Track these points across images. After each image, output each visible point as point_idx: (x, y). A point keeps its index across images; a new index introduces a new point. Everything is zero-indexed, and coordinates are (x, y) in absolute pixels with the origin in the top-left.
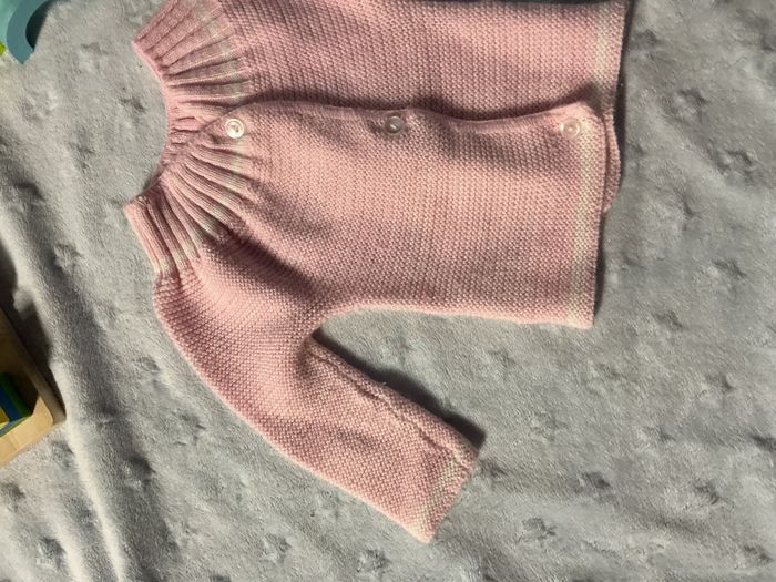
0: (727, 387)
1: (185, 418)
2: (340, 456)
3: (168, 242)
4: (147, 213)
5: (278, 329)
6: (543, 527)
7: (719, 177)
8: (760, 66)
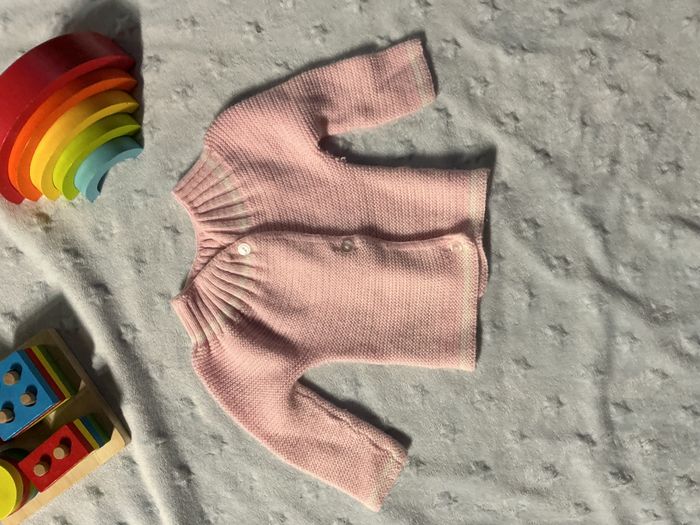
0: (560, 404)
1: (214, 437)
2: (319, 459)
3: (201, 323)
4: (188, 306)
5: (276, 378)
6: (450, 497)
7: (550, 273)
8: (573, 204)
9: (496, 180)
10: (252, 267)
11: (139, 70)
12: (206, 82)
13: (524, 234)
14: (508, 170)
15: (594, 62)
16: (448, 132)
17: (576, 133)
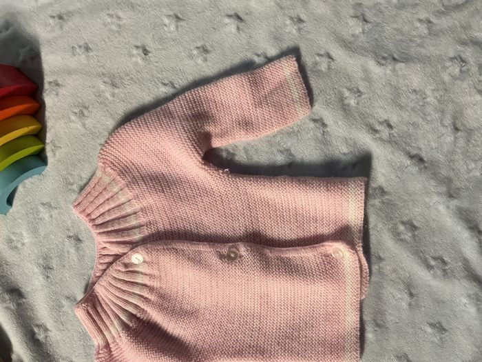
4: (88, 312)
7: (428, 274)
8: (448, 207)
9: (373, 185)
10: (146, 275)
11: (41, 94)
12: (101, 103)
13: (402, 237)
14: (383, 175)
15: (463, 69)
16: (324, 141)
17: (449, 139)
